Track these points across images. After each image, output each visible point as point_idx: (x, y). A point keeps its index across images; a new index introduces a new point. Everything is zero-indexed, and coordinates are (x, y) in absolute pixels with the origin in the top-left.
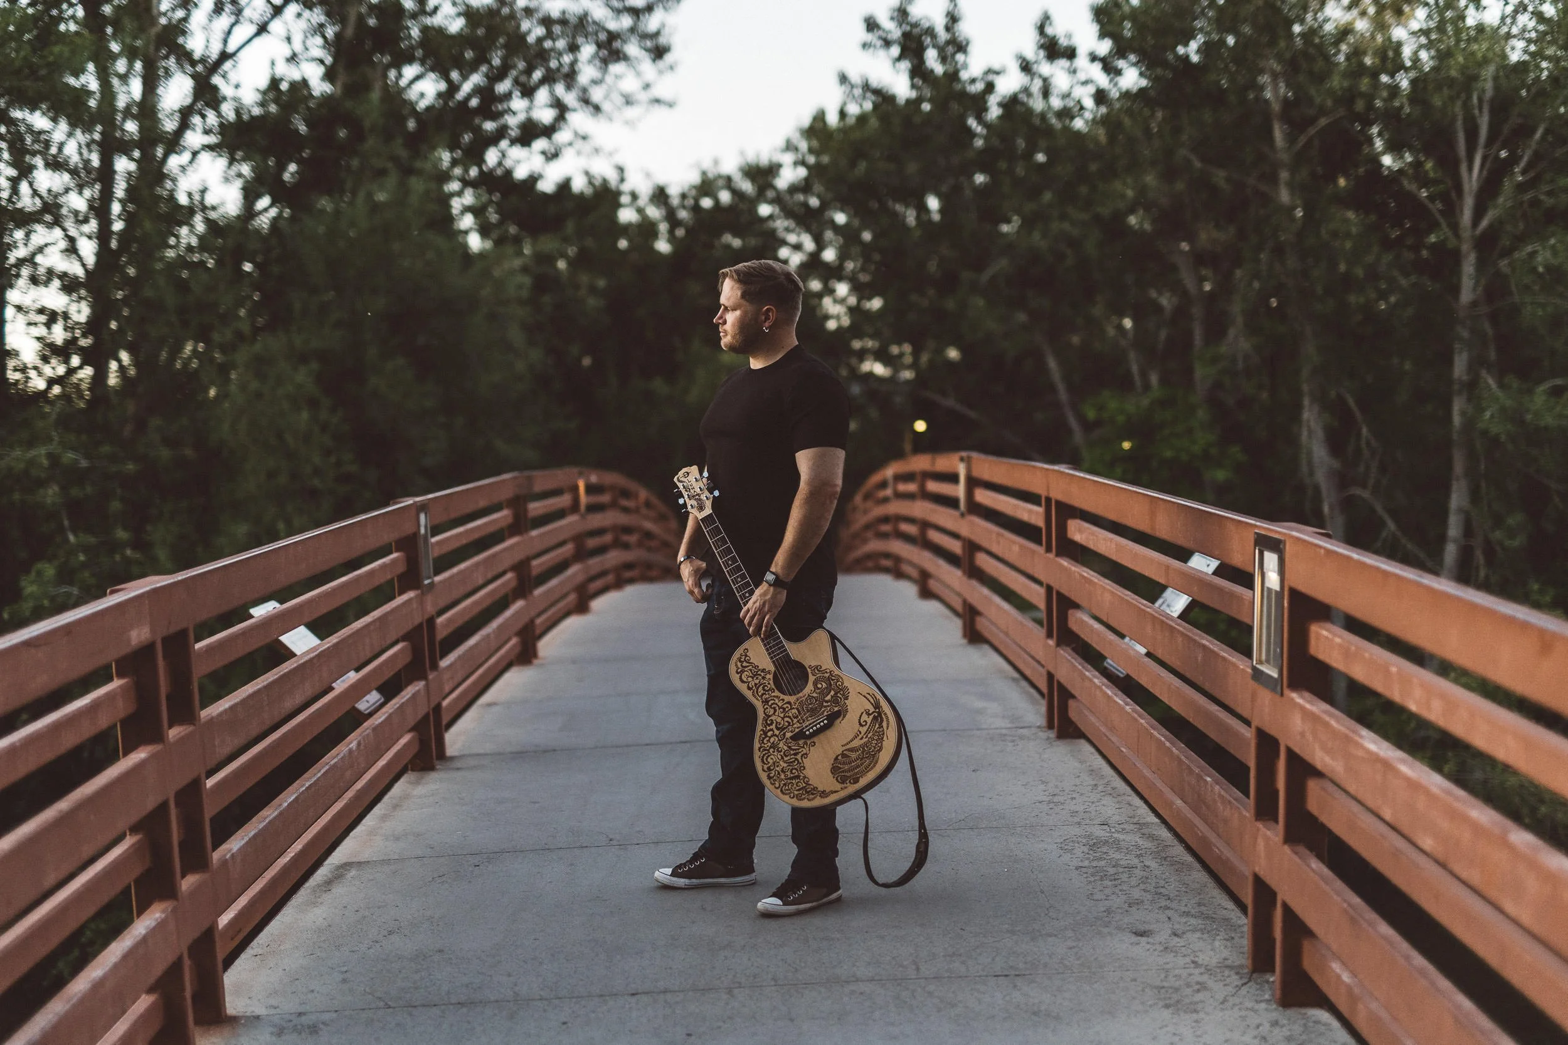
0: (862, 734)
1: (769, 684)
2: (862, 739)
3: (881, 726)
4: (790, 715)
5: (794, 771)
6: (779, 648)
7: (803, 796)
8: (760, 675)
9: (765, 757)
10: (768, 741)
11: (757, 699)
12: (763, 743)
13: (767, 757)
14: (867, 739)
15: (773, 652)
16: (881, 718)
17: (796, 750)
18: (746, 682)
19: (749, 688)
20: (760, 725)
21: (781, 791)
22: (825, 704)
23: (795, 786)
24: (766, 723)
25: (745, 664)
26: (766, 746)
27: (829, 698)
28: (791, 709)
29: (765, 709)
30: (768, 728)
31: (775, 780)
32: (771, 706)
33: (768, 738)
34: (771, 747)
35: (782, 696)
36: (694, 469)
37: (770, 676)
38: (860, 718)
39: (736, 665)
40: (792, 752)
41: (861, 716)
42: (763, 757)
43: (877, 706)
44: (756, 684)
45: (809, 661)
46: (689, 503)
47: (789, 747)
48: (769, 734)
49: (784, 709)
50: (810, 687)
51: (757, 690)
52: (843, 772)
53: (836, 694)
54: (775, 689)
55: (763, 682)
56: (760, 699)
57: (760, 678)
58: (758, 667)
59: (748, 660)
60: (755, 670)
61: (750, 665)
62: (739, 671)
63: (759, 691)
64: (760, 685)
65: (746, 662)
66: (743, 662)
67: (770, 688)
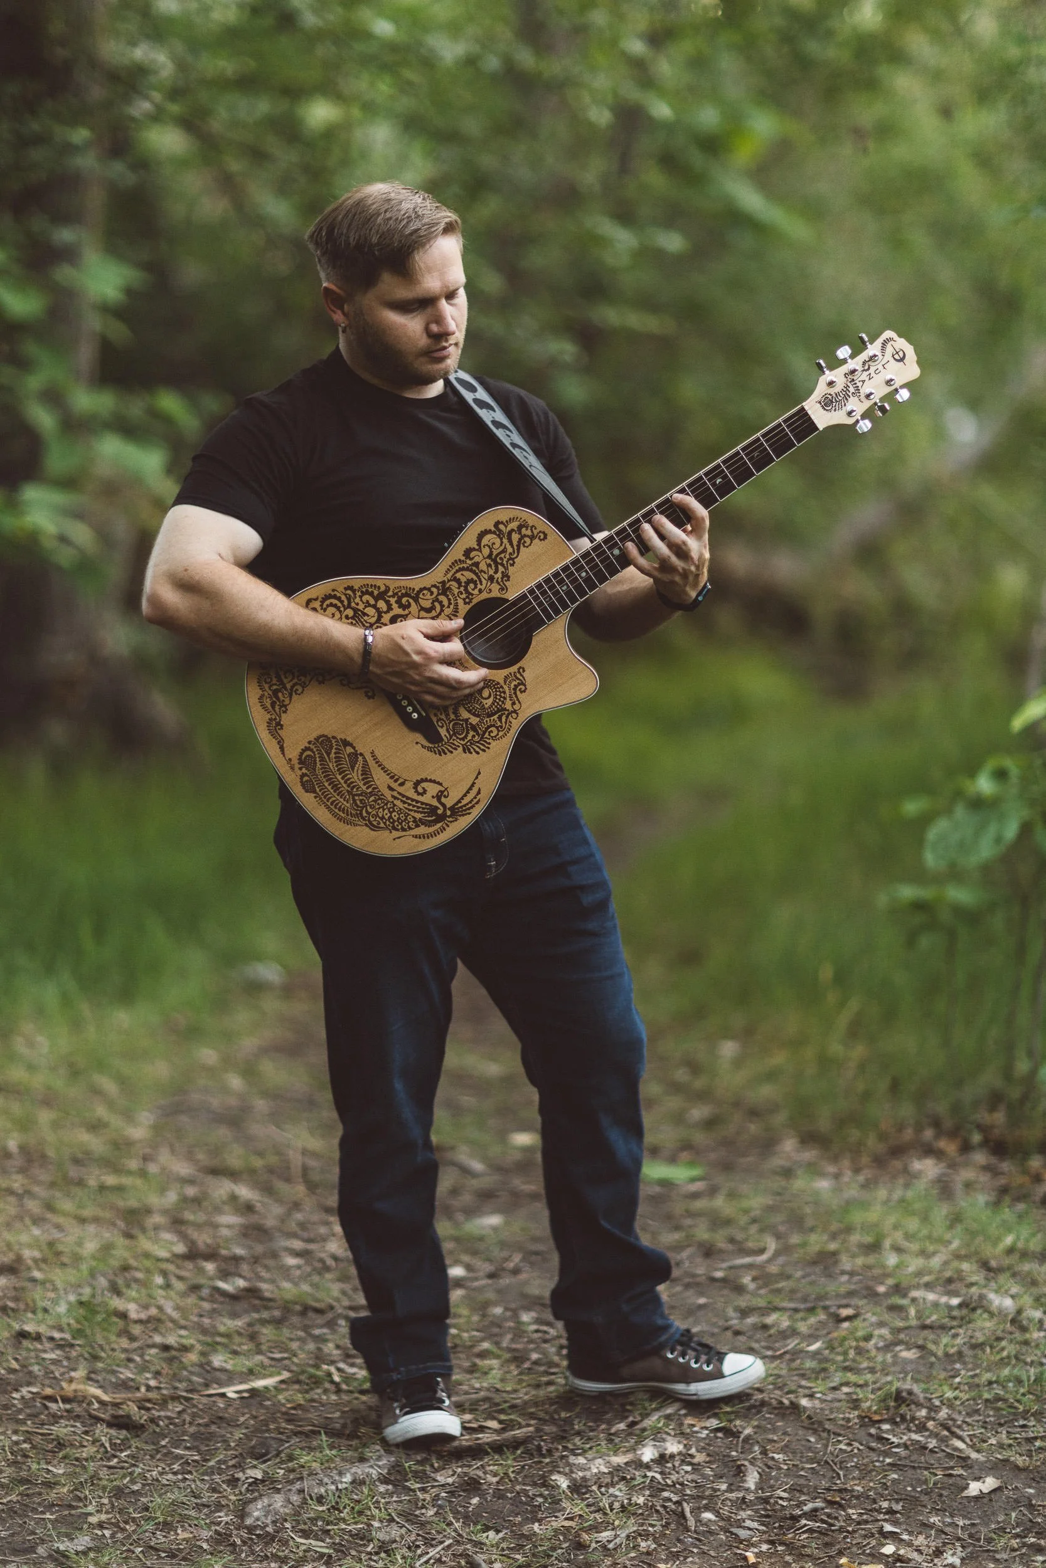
0: (401, 789)
1: (480, 591)
2: (391, 788)
3: (418, 823)
6: (552, 605)
8: (496, 572)
10: (368, 604)
11: (448, 571)
12: (363, 593)
13: (335, 606)
14: (390, 799)
15: (544, 593)
16: (436, 822)
18: (479, 544)
19: (467, 553)
20: (397, 584)
24: (404, 595)
25: (515, 537)
26: (358, 600)
27: (465, 714)
29: (429, 589)
30: (393, 600)
32: (437, 600)
33: (372, 602)
34: (355, 610)
36: (911, 371)
37: (496, 593)
38: (431, 781)
39: (511, 520)
41: (434, 782)
42: (335, 597)
43: (457, 811)
44: (477, 564)
45: (533, 666)
46: (837, 375)
48: (382, 604)
51: (467, 569)
52: (322, 759)
53: (474, 728)
54: (471, 605)
55: (483, 580)
56: (449, 576)
57: (491, 572)
58: (512, 565)
59: (525, 542)
60: (505, 560)
61: (515, 547)
62: (501, 527)
63: (464, 573)
64: (476, 574)
65: (520, 540)
66: (520, 533)
67: (472, 595)
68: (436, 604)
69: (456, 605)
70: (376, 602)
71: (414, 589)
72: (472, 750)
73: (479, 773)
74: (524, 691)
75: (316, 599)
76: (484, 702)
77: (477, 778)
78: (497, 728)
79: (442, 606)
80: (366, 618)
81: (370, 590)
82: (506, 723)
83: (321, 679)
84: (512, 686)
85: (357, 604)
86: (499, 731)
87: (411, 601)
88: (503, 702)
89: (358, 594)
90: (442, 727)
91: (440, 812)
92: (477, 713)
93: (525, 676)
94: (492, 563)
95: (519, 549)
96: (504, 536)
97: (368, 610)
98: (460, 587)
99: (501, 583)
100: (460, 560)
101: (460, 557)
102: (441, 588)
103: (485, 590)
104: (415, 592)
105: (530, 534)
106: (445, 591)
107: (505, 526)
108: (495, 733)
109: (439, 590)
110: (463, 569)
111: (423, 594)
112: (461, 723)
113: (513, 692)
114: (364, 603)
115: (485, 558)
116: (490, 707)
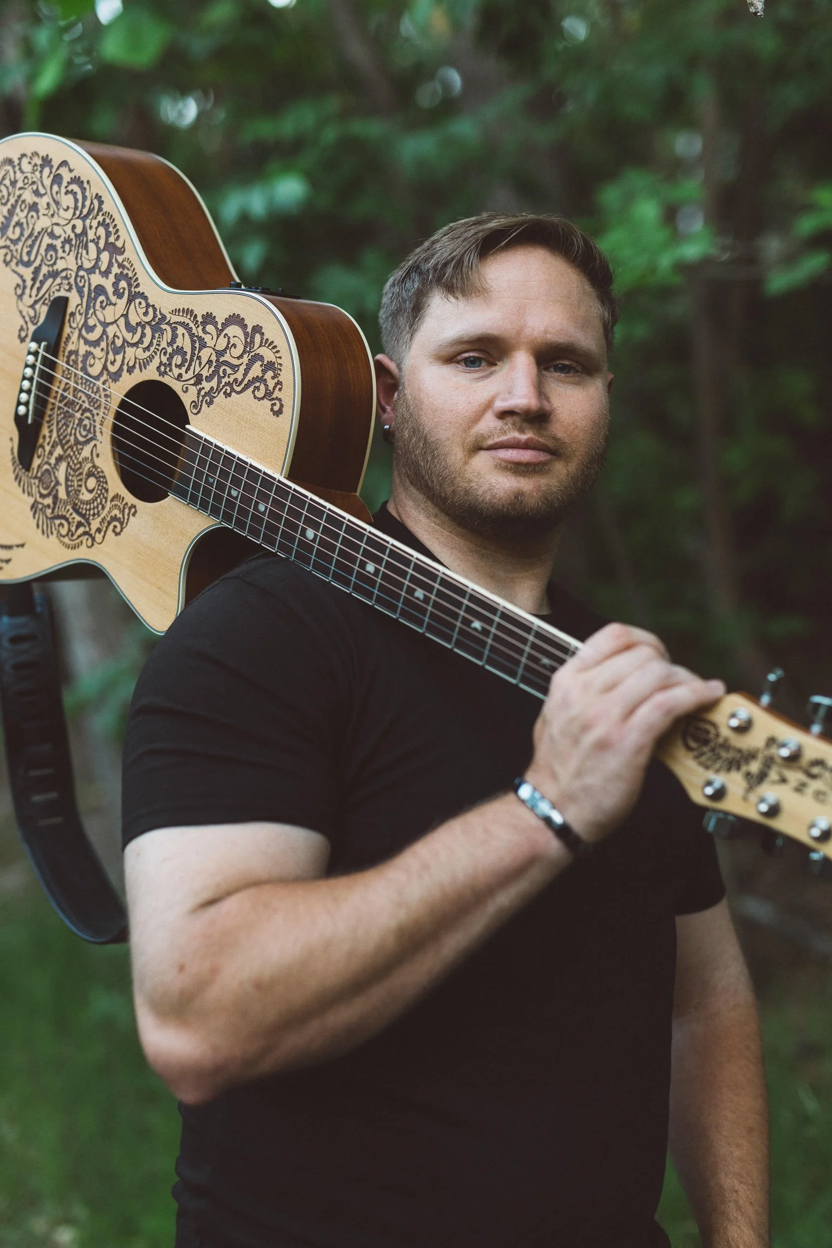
1: (180, 377)
4: (97, 352)
5: (18, 230)
6: (206, 492)
8: (208, 379)
9: (80, 197)
12: (102, 224)
13: (76, 201)
17: (42, 283)
18: (225, 325)
19: (209, 319)
20: (133, 259)
21: (9, 161)
22: (59, 451)
24: (127, 278)
25: (256, 370)
27: (61, 474)
28: (105, 367)
29: (148, 306)
30: (115, 270)
31: (33, 172)
32: (143, 328)
33: (102, 244)
34: (84, 232)
35: (138, 377)
37: (187, 399)
39: (271, 345)
40: (44, 270)
42: (83, 190)
44: (203, 345)
45: (144, 521)
47: (54, 275)
49: (116, 351)
50: (107, 464)
51: (192, 335)
53: (56, 497)
54: (160, 379)
55: (192, 368)
56: (175, 319)
57: (205, 373)
58: (227, 395)
59: (258, 388)
60: (225, 380)
61: (246, 381)
62: (258, 338)
63: (187, 336)
64: (193, 354)
65: (256, 379)
66: (264, 372)
67: (171, 370)
68: (139, 329)
69: (151, 358)
70: (104, 250)
71: (138, 286)
72: (37, 516)
73: (22, 546)
74: (117, 534)
75: (71, 171)
76: (83, 490)
77: (18, 546)
78: (69, 530)
79: (141, 341)
80: (84, 252)
81: (111, 229)
82: (79, 537)
83: (8, 258)
84: (113, 514)
85: (91, 227)
86: (67, 535)
87: (126, 292)
88: (94, 515)
89: (100, 218)
90: (39, 457)
92: (70, 489)
93: (130, 520)
94: (214, 364)
95: (247, 387)
96: (250, 352)
97: (92, 246)
98: (170, 344)
99: (201, 398)
100: (196, 316)
101: (200, 312)
102: (157, 319)
103: (183, 381)
104: (137, 290)
105: (271, 387)
106: (156, 329)
107: (261, 342)
108: (64, 531)
109: (153, 319)
110: (189, 330)
111: (140, 303)
112: (53, 478)
113: (109, 519)
114: (95, 234)
115: (214, 349)
116: (83, 502)
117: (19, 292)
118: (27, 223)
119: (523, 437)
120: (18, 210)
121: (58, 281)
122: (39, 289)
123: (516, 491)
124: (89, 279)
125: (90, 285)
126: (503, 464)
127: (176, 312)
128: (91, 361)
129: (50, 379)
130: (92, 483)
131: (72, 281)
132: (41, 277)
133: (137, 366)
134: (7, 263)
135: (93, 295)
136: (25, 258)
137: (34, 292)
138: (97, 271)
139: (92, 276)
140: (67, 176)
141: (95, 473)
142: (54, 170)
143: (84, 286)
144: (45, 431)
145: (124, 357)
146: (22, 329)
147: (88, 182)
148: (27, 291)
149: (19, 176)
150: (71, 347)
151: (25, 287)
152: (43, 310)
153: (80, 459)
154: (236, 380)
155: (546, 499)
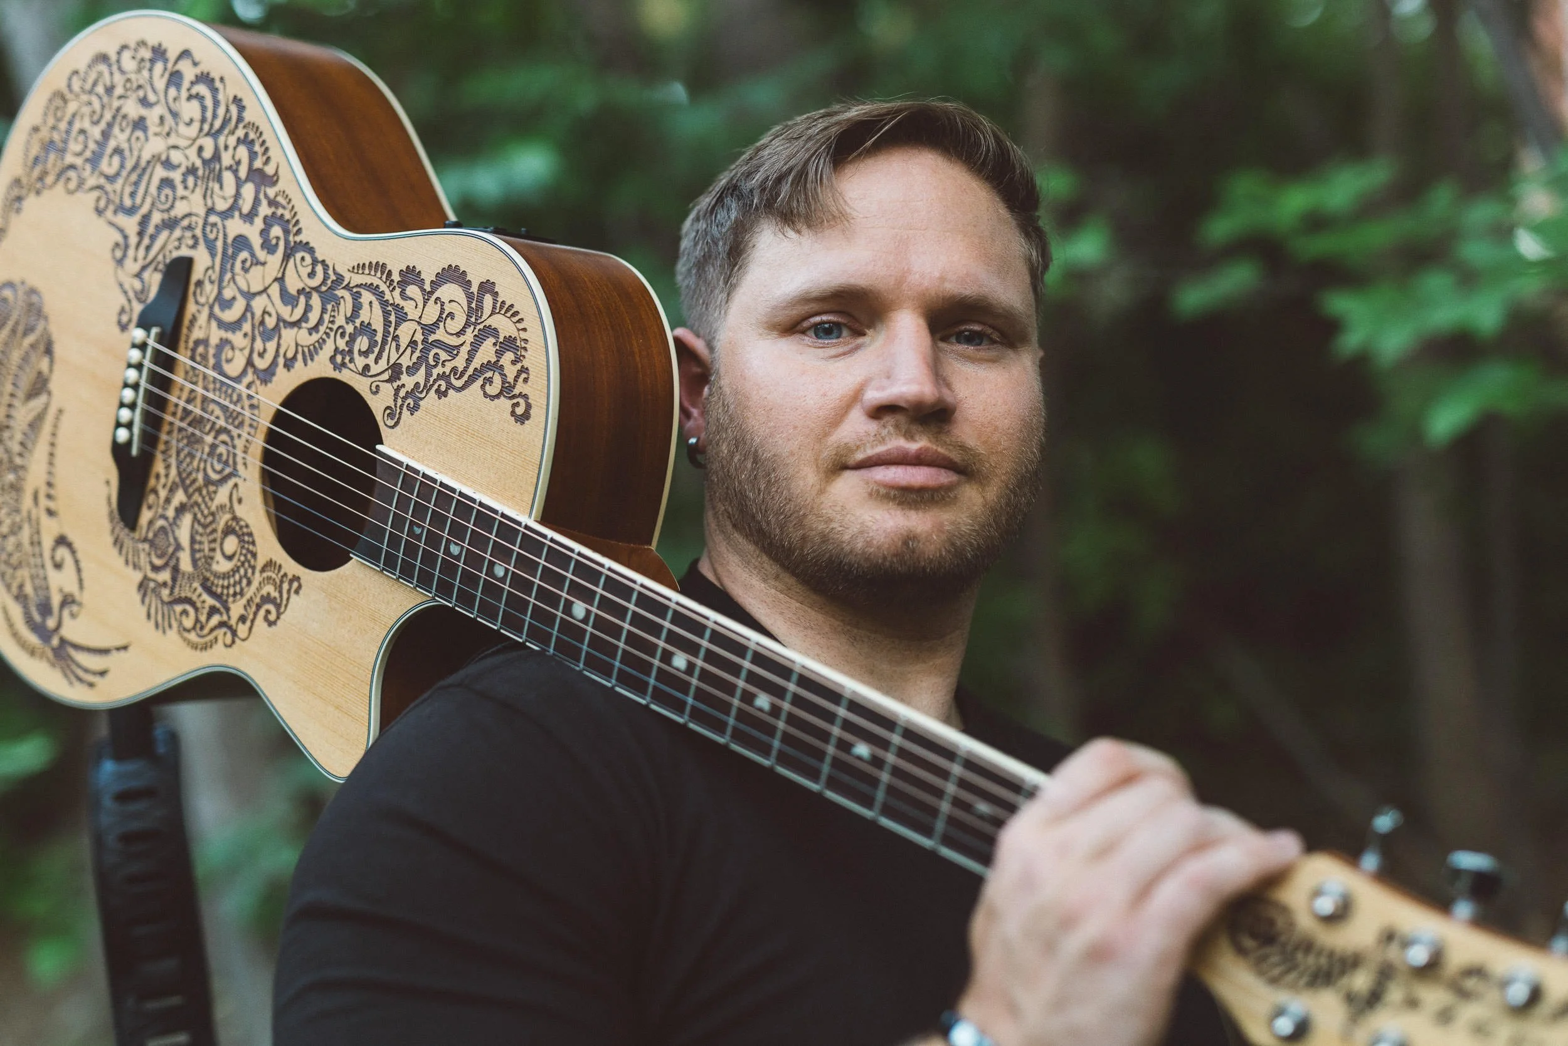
0: (43, 519)
1: (366, 370)
2: (36, 497)
3: (21, 597)
4: (237, 339)
5: (116, 160)
7: (51, 121)
8: (411, 370)
9: (209, 102)
10: (235, 168)
12: (245, 141)
13: (204, 109)
14: (25, 512)
15: (421, 510)
16: (36, 629)
17: (153, 238)
18: (435, 285)
19: (411, 275)
20: (292, 192)
21: (103, 58)
22: (180, 497)
23: (86, 124)
24: (282, 222)
25: (487, 352)
27: (183, 534)
28: (250, 363)
29: (315, 262)
30: (264, 210)
31: (139, 70)
32: (308, 296)
33: (243, 172)
34: (216, 157)
35: (302, 373)
37: (378, 405)
38: (76, 563)
39: (510, 311)
41: (78, 571)
42: (214, 91)
43: (64, 655)
44: (402, 318)
45: (313, 601)
47: (170, 224)
48: (248, 194)
49: (267, 336)
51: (384, 303)
53: (176, 570)
54: (336, 375)
55: (385, 355)
56: (357, 279)
57: (405, 361)
58: (441, 394)
59: (490, 380)
60: (439, 370)
61: (470, 371)
62: (488, 300)
63: (376, 305)
64: (386, 333)
65: (487, 367)
66: (499, 354)
67: (352, 360)
68: (302, 299)
69: (321, 342)
70: (247, 180)
71: (299, 232)
72: (147, 600)
73: (125, 648)
74: (271, 624)
75: (195, 64)
76: (218, 556)
77: (118, 649)
78: (197, 620)
79: (304, 318)
80: (217, 186)
81: (257, 148)
82: (212, 630)
83: (102, 204)
84: (264, 592)
85: (226, 147)
86: (194, 628)
87: (282, 244)
88: (235, 594)
89: (240, 133)
90: (150, 507)
91: (51, 623)
92: (198, 555)
93: (291, 600)
94: (420, 346)
95: (472, 379)
96: (476, 324)
97: (228, 177)
98: (350, 320)
99: (399, 402)
100: (390, 273)
101: (396, 269)
102: (329, 282)
103: (371, 376)
104: (298, 239)
105: (511, 379)
106: (329, 297)
107: (494, 307)
108: (188, 623)
109: (324, 282)
110: (380, 295)
111: (303, 259)
112: (172, 540)
113: (257, 600)
114: (233, 157)
115: (419, 323)
116: (217, 575)
117: (119, 254)
118: (131, 150)
119: (913, 447)
120: (116, 130)
121: (177, 233)
122: (148, 248)
123: (905, 533)
124: (224, 227)
125: (225, 235)
126: (883, 491)
127: (359, 268)
128: (227, 353)
129: (165, 384)
130: (231, 544)
131: (198, 232)
132: (151, 230)
133: (300, 357)
134: (99, 212)
135: (230, 251)
136: (128, 202)
137: (141, 252)
138: (237, 214)
139: (229, 223)
140: (189, 72)
141: (236, 529)
142: (170, 65)
143: (216, 239)
144: (159, 467)
145: (279, 345)
146: (122, 311)
147: (222, 79)
148: (131, 252)
149: (118, 79)
150: (197, 334)
151: (127, 247)
152: (155, 280)
153: (213, 508)
154: (454, 370)
155: (953, 544)
